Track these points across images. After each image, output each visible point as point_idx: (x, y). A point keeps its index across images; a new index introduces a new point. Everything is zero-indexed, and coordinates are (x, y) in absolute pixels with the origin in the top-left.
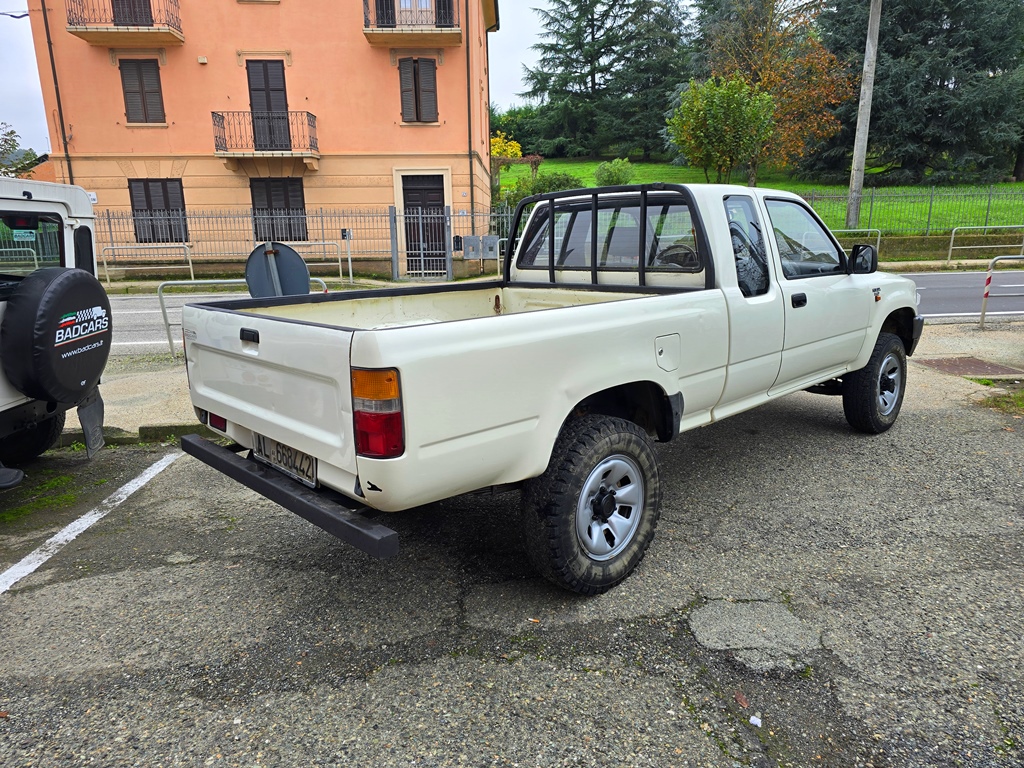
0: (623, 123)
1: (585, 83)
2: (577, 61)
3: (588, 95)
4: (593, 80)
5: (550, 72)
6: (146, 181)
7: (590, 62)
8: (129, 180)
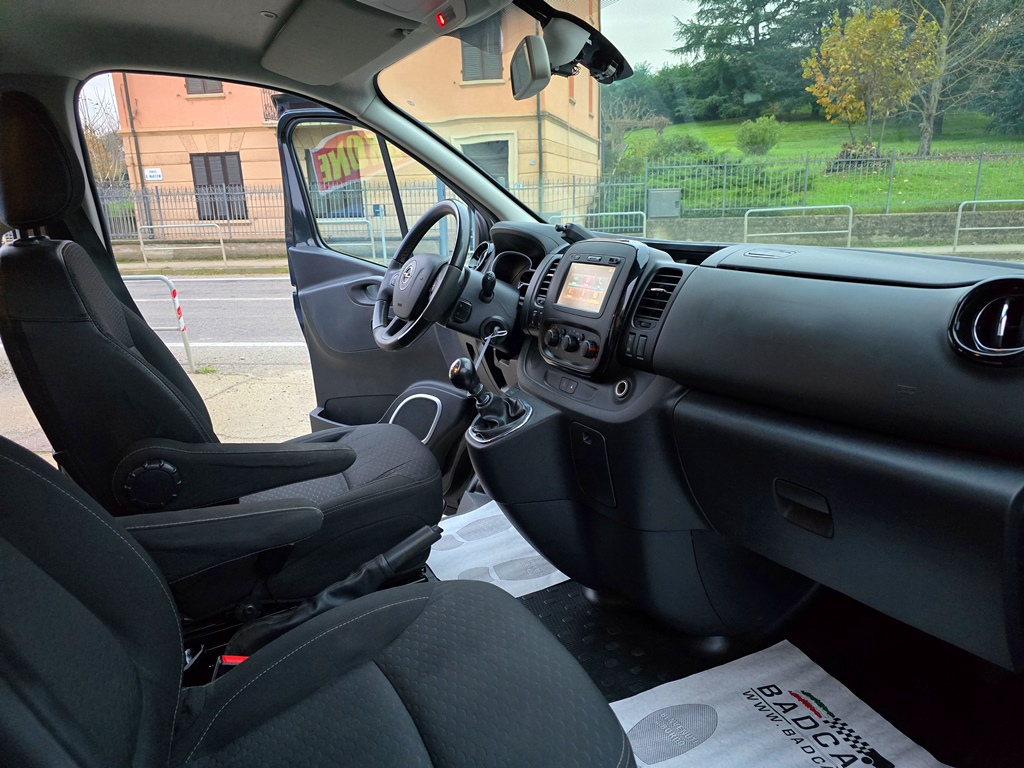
0: (787, 76)
1: (747, 34)
2: (738, 10)
3: (748, 47)
4: (756, 31)
5: (706, 24)
6: (206, 156)
7: (753, 10)
8: (192, 156)
